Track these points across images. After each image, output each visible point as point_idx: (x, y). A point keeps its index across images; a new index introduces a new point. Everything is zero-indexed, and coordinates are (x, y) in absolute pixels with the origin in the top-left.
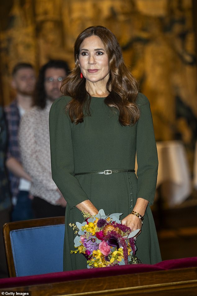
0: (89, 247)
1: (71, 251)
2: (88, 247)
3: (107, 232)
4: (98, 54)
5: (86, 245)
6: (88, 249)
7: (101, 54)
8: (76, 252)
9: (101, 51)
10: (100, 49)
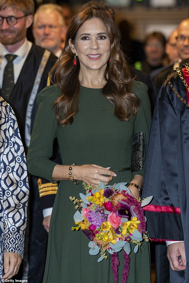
0: (95, 221)
1: (72, 228)
2: (93, 221)
3: (116, 202)
4: (100, 38)
5: (90, 218)
6: (93, 223)
7: (103, 38)
8: (77, 229)
9: (104, 35)
10: (103, 33)
